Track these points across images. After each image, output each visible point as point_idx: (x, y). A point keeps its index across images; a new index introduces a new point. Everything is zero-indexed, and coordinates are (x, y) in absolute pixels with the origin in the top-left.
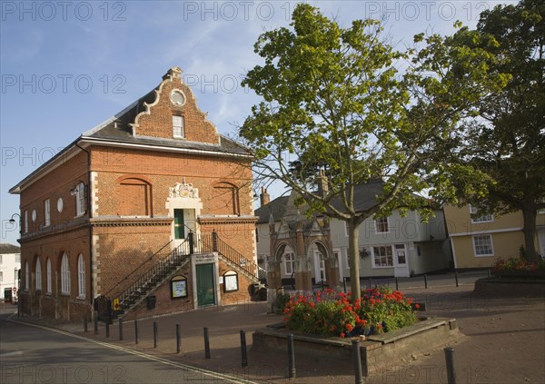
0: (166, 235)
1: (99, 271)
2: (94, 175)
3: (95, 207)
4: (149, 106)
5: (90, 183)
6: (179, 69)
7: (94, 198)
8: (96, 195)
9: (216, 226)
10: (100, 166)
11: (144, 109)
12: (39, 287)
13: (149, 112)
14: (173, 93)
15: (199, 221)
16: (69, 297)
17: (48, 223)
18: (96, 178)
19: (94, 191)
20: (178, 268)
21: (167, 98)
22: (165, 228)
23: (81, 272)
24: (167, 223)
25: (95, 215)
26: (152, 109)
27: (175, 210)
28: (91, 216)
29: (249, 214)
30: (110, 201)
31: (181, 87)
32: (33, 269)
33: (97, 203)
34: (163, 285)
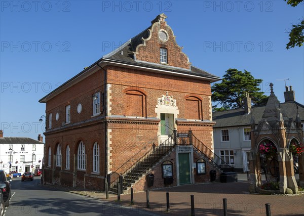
0: (155, 131)
1: (111, 155)
2: (109, 86)
3: (109, 109)
4: (145, 40)
5: (106, 92)
7: (109, 103)
8: (110, 100)
10: (113, 80)
11: (142, 42)
12: (59, 165)
13: (145, 45)
14: (160, 32)
15: (177, 122)
16: (84, 172)
17: (68, 121)
19: (109, 97)
20: (167, 155)
22: (154, 126)
23: (96, 155)
24: (156, 123)
25: (109, 114)
26: (147, 42)
28: (106, 115)
29: (209, 120)
30: (119, 105)
31: (165, 28)
32: (54, 152)
33: (111, 106)
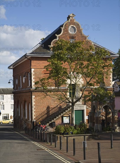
2: (33, 70)
3: (33, 84)
4: (58, 36)
6: (73, 15)
7: (33, 80)
8: (34, 78)
13: (58, 39)
14: (70, 27)
18: (34, 71)
20: (66, 111)
21: (67, 31)
27: (70, 84)
31: (74, 24)
34: (59, 118)
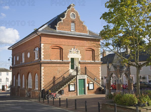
0: (68, 67)
2: (42, 45)
3: (42, 56)
4: (62, 19)
5: (41, 48)
6: (73, 5)
7: (42, 53)
8: (43, 52)
9: (86, 65)
10: (44, 41)
11: (60, 20)
12: (19, 85)
13: (62, 21)
14: (71, 14)
15: (80, 63)
17: (23, 61)
18: (43, 46)
19: (42, 51)
20: (72, 80)
21: (69, 16)
22: (67, 65)
23: (37, 80)
24: (68, 63)
25: (43, 60)
26: (63, 20)
27: (71, 58)
28: (41, 60)
29: (99, 60)
30: (48, 55)
31: (74, 11)
32: (17, 78)
33: (43, 55)
34: (66, 86)
